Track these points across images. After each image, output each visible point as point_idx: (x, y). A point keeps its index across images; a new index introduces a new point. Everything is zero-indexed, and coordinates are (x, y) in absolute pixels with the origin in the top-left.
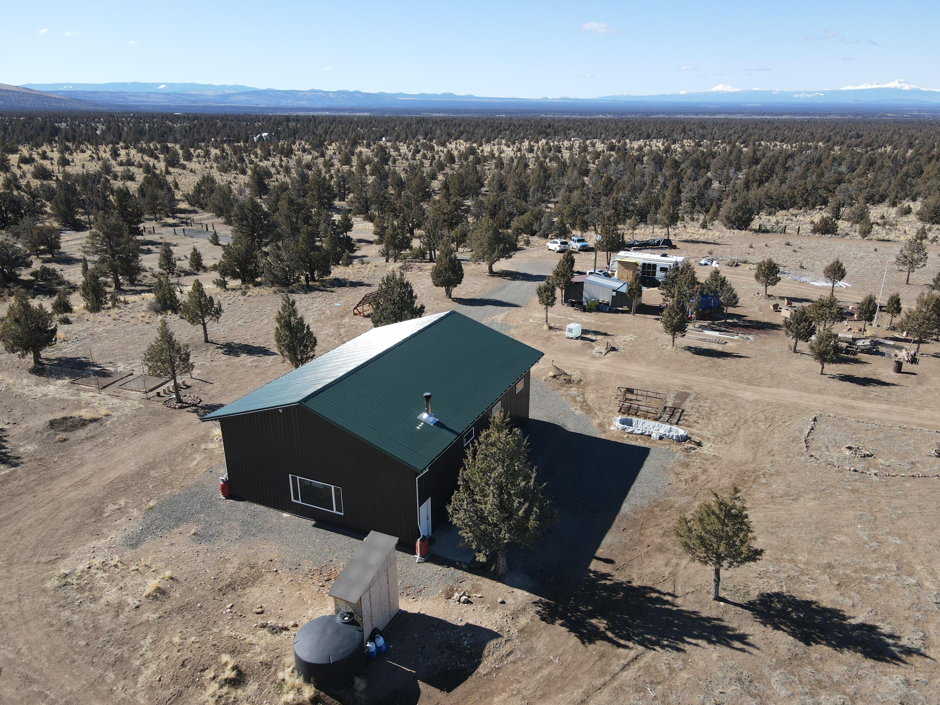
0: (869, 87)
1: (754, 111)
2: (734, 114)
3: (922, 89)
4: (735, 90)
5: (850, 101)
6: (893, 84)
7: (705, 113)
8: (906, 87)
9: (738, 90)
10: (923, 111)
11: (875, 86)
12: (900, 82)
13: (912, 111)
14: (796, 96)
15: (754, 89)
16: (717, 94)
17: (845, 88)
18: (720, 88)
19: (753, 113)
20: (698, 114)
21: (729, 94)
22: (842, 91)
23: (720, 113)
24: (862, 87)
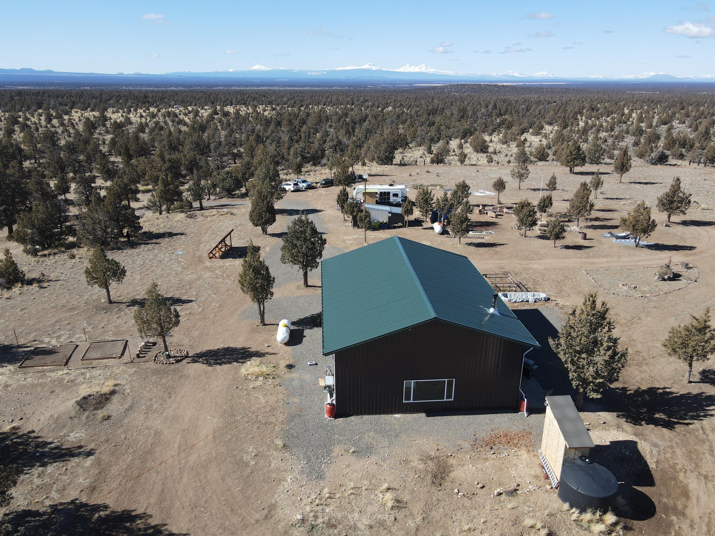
0: (353, 68)
1: (284, 84)
2: (272, 86)
3: (383, 69)
4: (268, 69)
5: (342, 77)
6: (366, 67)
7: (252, 86)
8: (374, 68)
9: (270, 69)
10: (387, 84)
11: (356, 68)
12: (370, 65)
13: (381, 84)
14: (309, 73)
15: (281, 68)
16: (256, 72)
17: (338, 69)
18: (257, 67)
19: (285, 86)
20: (247, 86)
21: (264, 72)
22: (336, 71)
23: (263, 86)
24: (348, 68)
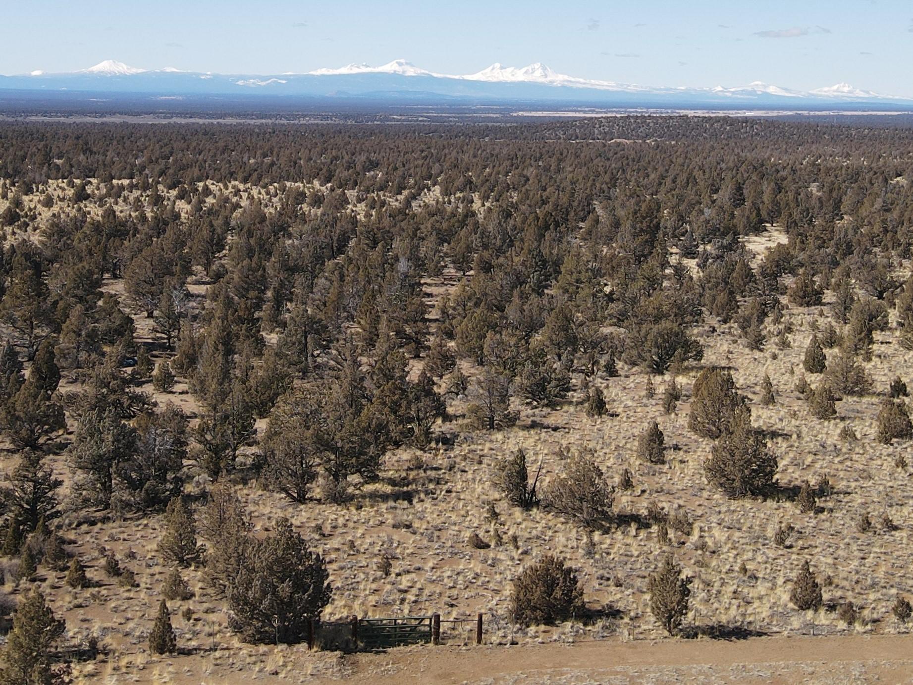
0: (355, 71)
1: (173, 110)
2: (138, 114)
3: (435, 75)
4: (134, 71)
5: (328, 92)
6: (390, 67)
7: (84, 114)
8: (411, 72)
9: (140, 71)
10: (443, 110)
11: (364, 70)
12: (400, 64)
13: (427, 110)
14: (240, 83)
15: (169, 70)
16: (102, 77)
17: (319, 72)
18: (104, 66)
19: (173, 114)
20: (70, 114)
21: (123, 77)
22: (313, 75)
23: (113, 113)
24: (344, 71)
